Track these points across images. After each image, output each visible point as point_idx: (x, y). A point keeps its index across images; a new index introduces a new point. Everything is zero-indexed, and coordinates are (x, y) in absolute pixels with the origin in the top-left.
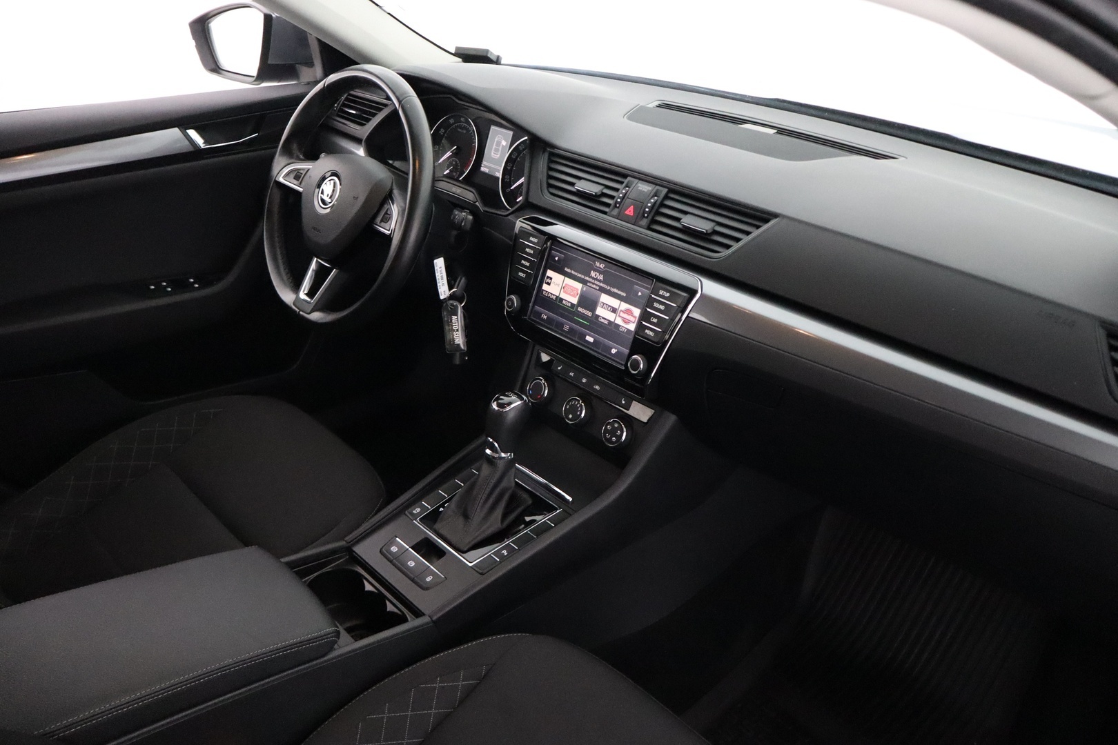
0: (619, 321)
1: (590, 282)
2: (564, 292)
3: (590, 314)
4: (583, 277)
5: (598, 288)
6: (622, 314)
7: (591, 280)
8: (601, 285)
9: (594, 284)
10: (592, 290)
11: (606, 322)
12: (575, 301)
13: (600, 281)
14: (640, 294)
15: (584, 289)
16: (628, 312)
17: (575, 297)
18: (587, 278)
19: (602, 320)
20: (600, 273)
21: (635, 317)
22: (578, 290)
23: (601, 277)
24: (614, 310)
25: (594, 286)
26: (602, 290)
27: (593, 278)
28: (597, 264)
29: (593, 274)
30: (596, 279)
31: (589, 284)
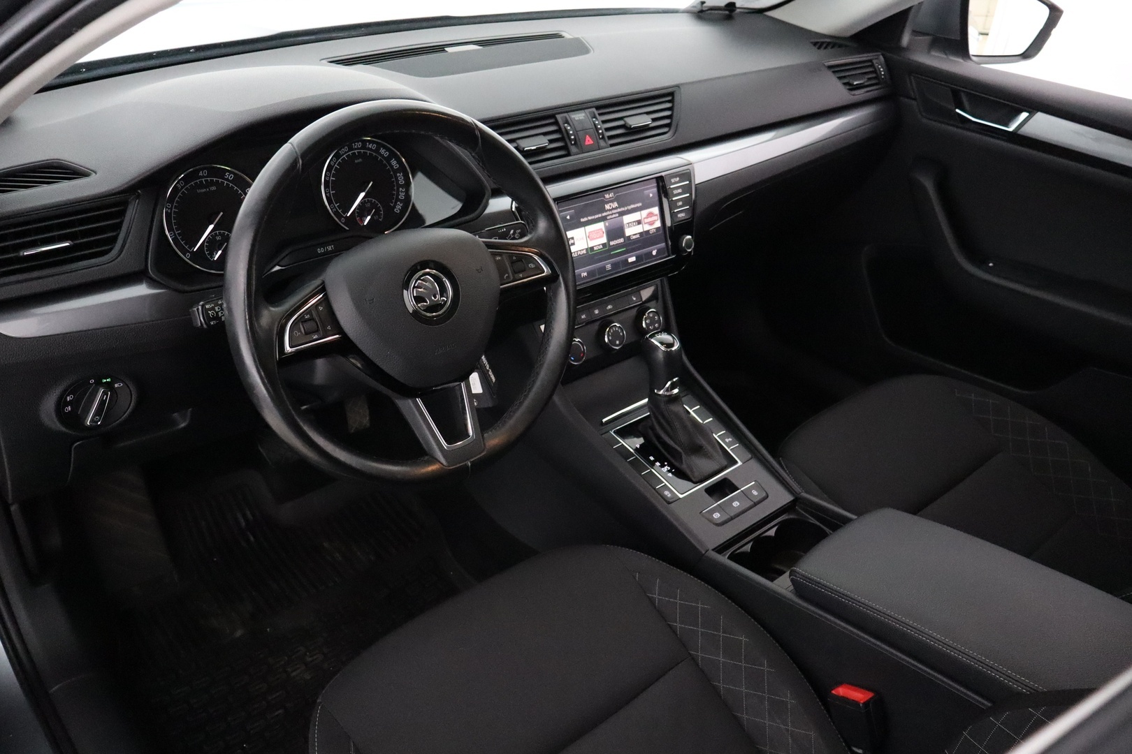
0: (647, 228)
1: (609, 215)
2: (591, 240)
3: (621, 240)
4: (600, 215)
5: (617, 215)
6: (646, 221)
7: (608, 213)
8: (619, 210)
9: (612, 214)
10: (613, 220)
11: (638, 236)
12: (604, 240)
13: (616, 208)
14: (651, 195)
15: (607, 224)
16: (650, 215)
17: (603, 236)
18: (604, 214)
19: (634, 237)
20: (612, 201)
21: (656, 215)
22: (601, 229)
23: (616, 204)
24: (639, 222)
25: (614, 216)
26: (622, 214)
27: (610, 210)
28: (607, 196)
29: (607, 207)
30: (613, 209)
31: (608, 218)
